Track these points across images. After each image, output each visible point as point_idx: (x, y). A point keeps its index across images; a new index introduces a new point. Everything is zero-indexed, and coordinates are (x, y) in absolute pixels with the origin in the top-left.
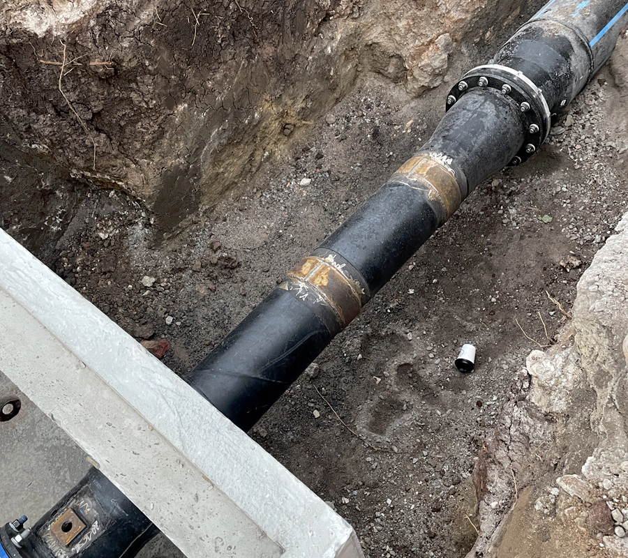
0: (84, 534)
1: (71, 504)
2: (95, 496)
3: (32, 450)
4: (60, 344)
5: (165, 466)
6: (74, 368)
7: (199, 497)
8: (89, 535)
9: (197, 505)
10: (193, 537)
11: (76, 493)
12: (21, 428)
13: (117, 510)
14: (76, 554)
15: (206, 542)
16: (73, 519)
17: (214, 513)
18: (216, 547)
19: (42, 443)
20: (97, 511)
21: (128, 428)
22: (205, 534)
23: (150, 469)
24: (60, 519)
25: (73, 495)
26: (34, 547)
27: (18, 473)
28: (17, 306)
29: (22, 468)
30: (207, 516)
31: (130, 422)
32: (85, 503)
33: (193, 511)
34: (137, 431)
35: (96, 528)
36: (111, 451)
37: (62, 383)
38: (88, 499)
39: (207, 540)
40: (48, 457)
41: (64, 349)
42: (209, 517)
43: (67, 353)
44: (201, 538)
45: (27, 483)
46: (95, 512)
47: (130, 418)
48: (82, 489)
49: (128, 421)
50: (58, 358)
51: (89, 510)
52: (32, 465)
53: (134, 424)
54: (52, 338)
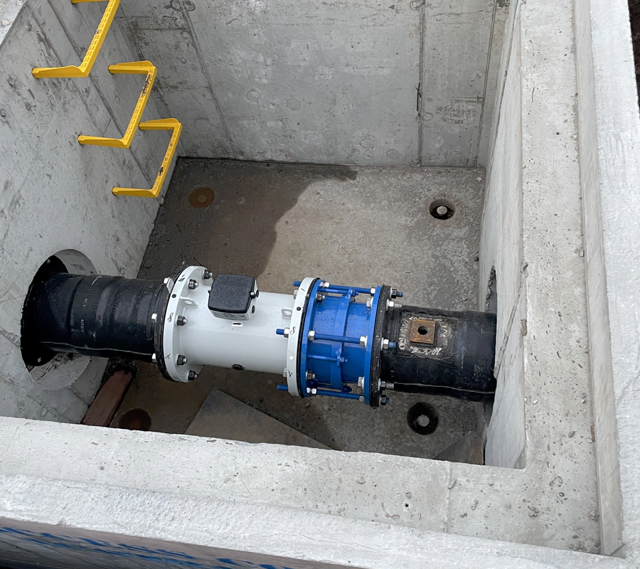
0: (427, 347)
1: (437, 320)
2: (456, 333)
3: (430, 252)
4: (580, 221)
5: (571, 387)
6: (574, 249)
7: (574, 436)
8: (429, 351)
9: (567, 439)
10: (543, 455)
11: (446, 316)
12: (438, 232)
13: (460, 357)
14: (410, 352)
15: (549, 470)
16: (430, 330)
17: (574, 460)
18: (552, 482)
19: (440, 255)
20: (448, 344)
21: (571, 331)
22: (554, 464)
23: (558, 377)
24: (422, 320)
25: (443, 315)
26: (392, 319)
27: (409, 257)
28: (576, 163)
29: (414, 257)
30: (567, 454)
31: (577, 330)
32: (446, 329)
33: (561, 440)
34: (575, 340)
35: (438, 350)
36: (544, 334)
37: (554, 250)
38: (450, 329)
39: (552, 470)
40: (434, 268)
41: (579, 228)
42: (568, 457)
43: (578, 233)
44: (548, 463)
45: (408, 270)
46: (447, 342)
47: (579, 326)
48: (452, 318)
49: (574, 327)
50: (569, 230)
51: (444, 336)
52: (421, 262)
53: (577, 334)
54: (578, 211)
